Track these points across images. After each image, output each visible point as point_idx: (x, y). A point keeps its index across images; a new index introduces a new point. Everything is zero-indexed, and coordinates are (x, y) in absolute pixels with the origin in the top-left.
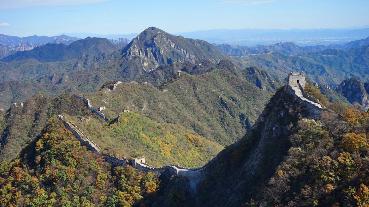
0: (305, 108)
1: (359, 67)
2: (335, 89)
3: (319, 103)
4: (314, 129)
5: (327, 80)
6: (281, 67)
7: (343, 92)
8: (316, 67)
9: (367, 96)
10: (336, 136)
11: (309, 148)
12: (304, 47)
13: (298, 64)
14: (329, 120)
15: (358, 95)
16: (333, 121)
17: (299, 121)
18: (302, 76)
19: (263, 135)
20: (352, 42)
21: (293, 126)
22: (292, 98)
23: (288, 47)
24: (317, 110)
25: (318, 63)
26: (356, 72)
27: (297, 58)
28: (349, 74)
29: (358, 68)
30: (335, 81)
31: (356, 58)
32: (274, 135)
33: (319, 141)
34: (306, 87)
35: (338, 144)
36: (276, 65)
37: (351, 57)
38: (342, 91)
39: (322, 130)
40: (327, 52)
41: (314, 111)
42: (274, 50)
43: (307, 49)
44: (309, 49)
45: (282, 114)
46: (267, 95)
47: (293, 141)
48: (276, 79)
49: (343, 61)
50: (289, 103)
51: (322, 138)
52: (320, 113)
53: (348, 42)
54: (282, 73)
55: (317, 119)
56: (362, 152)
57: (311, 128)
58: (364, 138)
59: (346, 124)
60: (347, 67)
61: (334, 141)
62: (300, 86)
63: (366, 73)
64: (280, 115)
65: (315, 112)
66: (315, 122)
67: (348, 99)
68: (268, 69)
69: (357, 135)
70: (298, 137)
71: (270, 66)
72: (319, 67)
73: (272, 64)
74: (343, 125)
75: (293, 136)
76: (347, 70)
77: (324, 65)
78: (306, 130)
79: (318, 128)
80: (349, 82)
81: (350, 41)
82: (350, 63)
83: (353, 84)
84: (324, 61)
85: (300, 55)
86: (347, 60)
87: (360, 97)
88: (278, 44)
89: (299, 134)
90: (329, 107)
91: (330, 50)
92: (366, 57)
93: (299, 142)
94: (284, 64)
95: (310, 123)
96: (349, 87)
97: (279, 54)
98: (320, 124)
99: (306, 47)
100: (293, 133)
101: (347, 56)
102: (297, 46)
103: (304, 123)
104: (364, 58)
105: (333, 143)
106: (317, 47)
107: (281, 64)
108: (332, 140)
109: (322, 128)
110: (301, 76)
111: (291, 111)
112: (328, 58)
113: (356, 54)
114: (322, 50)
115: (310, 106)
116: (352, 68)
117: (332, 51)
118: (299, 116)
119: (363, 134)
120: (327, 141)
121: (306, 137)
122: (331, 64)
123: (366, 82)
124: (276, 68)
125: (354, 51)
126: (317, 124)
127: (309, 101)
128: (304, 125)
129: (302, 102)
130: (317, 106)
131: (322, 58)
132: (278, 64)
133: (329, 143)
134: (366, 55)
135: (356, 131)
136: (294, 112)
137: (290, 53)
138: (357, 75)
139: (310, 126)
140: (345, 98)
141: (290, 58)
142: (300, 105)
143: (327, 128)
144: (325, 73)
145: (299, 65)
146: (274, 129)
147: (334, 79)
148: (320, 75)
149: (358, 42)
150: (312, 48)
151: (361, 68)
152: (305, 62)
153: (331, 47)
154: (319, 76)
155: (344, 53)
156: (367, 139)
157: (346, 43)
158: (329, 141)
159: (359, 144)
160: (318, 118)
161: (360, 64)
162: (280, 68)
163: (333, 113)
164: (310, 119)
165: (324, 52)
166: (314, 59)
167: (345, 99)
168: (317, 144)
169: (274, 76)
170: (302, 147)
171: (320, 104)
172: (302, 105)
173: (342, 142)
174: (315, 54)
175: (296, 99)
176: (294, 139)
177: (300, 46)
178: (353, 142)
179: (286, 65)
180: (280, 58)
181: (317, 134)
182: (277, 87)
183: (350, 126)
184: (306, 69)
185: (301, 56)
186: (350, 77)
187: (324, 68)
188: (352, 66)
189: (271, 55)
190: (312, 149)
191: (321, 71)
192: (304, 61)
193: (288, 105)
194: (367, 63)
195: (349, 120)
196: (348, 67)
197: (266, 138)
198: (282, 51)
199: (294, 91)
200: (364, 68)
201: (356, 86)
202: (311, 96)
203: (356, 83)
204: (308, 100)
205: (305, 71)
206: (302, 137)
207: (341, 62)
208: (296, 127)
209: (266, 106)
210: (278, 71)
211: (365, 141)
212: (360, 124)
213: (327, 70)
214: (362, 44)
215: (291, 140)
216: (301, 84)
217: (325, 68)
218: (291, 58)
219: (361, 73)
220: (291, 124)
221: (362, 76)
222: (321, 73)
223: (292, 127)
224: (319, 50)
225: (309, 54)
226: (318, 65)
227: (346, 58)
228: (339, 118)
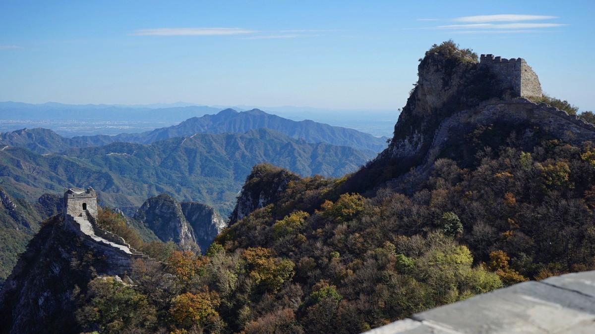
0: (101, 256)
1: (170, 175)
2: (133, 216)
3: (126, 245)
4: (121, 294)
5: (117, 199)
6: (28, 178)
7: (146, 221)
8: (96, 175)
9: (187, 226)
10: (159, 302)
11: (113, 331)
12: (71, 137)
13: (61, 170)
14: (146, 274)
15: (173, 224)
16: (152, 276)
17: (92, 281)
18: (91, 196)
19: (18, 316)
20: (157, 130)
21: (81, 293)
22: (75, 239)
23: (41, 137)
24: (123, 258)
25: (98, 168)
26: (167, 184)
27: (59, 158)
28: (154, 188)
29: (168, 177)
30: (131, 201)
31: (165, 159)
32: (42, 313)
33: (132, 315)
34: (99, 216)
35: (164, 317)
36: (18, 172)
37: (157, 157)
38: (145, 218)
39: (134, 294)
40: (115, 147)
41: (118, 260)
42: (12, 143)
43: (77, 142)
44: (80, 142)
45: (57, 270)
46: (3, 233)
47: (83, 321)
48: (20, 201)
49: (143, 163)
50: (69, 248)
51: (135, 310)
52: (128, 264)
53: (149, 130)
54: (30, 189)
55: (124, 275)
56: (206, 325)
57: (114, 293)
58: (207, 300)
59: (174, 279)
60: (150, 175)
61: (157, 311)
62: (88, 214)
63: (182, 185)
64: (53, 272)
65: (120, 262)
66: (121, 281)
67: (156, 233)
68: (2, 180)
69: (195, 297)
70: (92, 311)
71: (4, 174)
72: (101, 175)
73: (10, 170)
74: (169, 281)
75: (83, 311)
76: (152, 180)
77: (110, 173)
78: (106, 296)
79: (128, 291)
80: (157, 202)
81: (153, 129)
82: (155, 169)
83: (163, 205)
84: (110, 164)
85: (65, 153)
86: (150, 163)
87: (176, 227)
88: (19, 132)
89: (93, 305)
90: (143, 251)
91: (120, 145)
92: (180, 156)
93: (95, 321)
94: (34, 170)
95: (113, 282)
96: (157, 211)
97: (24, 151)
98: (129, 283)
99: (74, 138)
100: (81, 306)
101: (149, 156)
102: (58, 135)
103: (102, 284)
104: (178, 159)
105: (156, 316)
106: (96, 139)
107: (27, 172)
108: (153, 310)
109: (135, 290)
110: (89, 195)
111: (74, 263)
112: (116, 159)
113: (164, 151)
114: (104, 145)
115: (111, 251)
116: (158, 177)
117: (123, 147)
118: (92, 272)
119: (204, 294)
120: (144, 313)
121: (107, 311)
122: (121, 170)
123: (183, 201)
124: (17, 178)
125: (160, 147)
126: (124, 284)
127: (108, 243)
128: (103, 288)
129: (95, 244)
130: (123, 250)
131: (106, 159)
132: (22, 171)
133: (149, 317)
134: (180, 153)
135: (194, 290)
136: (81, 264)
137: (44, 149)
138: (167, 189)
139: (113, 288)
140: (152, 231)
141: (45, 158)
142: (92, 250)
143: (144, 289)
144: (113, 187)
145: (64, 173)
146: (41, 302)
147: (129, 198)
148: (104, 190)
149: (165, 131)
150: (87, 141)
151: (174, 176)
152: (75, 167)
153: (120, 139)
154: (102, 193)
155: (143, 150)
156: (212, 302)
157: (146, 132)
158: (149, 313)
159: (201, 312)
160: (126, 272)
161: (171, 169)
162: (26, 178)
163: (152, 262)
164: (111, 276)
165: (108, 149)
166: (92, 161)
167: (151, 234)
168: (127, 321)
169: (14, 195)
170: (101, 329)
171: (128, 247)
172: (95, 250)
173: (171, 311)
174: (92, 152)
175: (82, 239)
176: (85, 316)
177: (63, 136)
178: (191, 309)
179: (38, 173)
180: (25, 159)
181: (126, 302)
182: (22, 217)
183: (182, 282)
184: (77, 180)
185: (67, 155)
186: (156, 194)
187: (110, 177)
188: (159, 172)
189: (7, 153)
190: (120, 331)
191: (105, 183)
192: (73, 164)
193: (69, 252)
194: (182, 167)
195: (180, 271)
196: (152, 174)
197: (25, 320)
198: (29, 145)
199: (79, 225)
200: (178, 177)
201: (168, 210)
202: (111, 233)
203: (167, 203)
204: (104, 241)
205: (76, 184)
206: (99, 311)
207: (140, 167)
208: (86, 293)
209: (21, 257)
210: (22, 186)
211: (210, 306)
212: (198, 277)
213: (116, 181)
214: (172, 135)
215: (79, 319)
216: (91, 211)
217: (113, 177)
218: (47, 159)
219: (173, 185)
220: (77, 287)
221: (176, 192)
222: (105, 187)
223: (79, 294)
224: (99, 145)
225: (81, 151)
226: (100, 172)
227: (147, 159)
228: (162, 270)
